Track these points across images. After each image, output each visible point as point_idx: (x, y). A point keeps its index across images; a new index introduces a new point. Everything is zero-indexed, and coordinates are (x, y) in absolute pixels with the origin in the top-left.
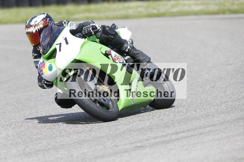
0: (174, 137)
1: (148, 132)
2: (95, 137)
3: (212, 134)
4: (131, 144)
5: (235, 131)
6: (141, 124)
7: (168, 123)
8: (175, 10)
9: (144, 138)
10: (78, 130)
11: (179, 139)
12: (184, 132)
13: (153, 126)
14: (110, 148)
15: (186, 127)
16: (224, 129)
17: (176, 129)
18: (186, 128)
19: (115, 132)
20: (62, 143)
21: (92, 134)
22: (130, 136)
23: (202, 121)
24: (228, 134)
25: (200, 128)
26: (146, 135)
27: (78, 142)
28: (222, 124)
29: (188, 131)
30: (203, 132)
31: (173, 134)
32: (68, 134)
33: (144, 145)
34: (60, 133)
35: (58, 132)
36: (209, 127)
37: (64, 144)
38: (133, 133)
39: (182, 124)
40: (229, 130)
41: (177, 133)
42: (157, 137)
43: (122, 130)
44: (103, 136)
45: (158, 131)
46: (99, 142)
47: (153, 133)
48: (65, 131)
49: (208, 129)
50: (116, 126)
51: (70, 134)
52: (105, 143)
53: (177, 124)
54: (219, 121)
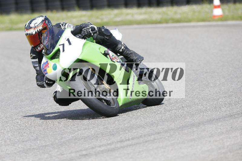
0: (119, 145)
1: (93, 141)
2: (40, 145)
3: (156, 142)
4: (77, 152)
5: (179, 139)
6: (86, 132)
7: (113, 131)
8: (118, 19)
9: (89, 146)
10: (23, 139)
11: (124, 147)
12: (129, 140)
13: (98, 134)
14: (55, 156)
15: (131, 135)
16: (168, 137)
17: (121, 138)
18: (130, 137)
19: (60, 141)
20: (7, 152)
21: (37, 143)
22: (75, 144)
23: (146, 129)
24: (173, 142)
25: (145, 136)
26: (91, 143)
27: (24, 150)
28: (166, 132)
29: (133, 139)
30: (148, 140)
31: (118, 142)
32: (13, 143)
33: (90, 153)
34: (5, 142)
35: (3, 141)
36: (154, 135)
37: (9, 152)
38: (78, 142)
39: (127, 132)
40: (173, 137)
41: (122, 141)
42: (102, 145)
43: (68, 139)
44: (49, 145)
45: (103, 140)
46: (44, 150)
47: (99, 141)
48: (10, 140)
49: (153, 137)
50: (61, 135)
51: (15, 142)
52: (50, 151)
53: (122, 132)
54: (163, 129)
